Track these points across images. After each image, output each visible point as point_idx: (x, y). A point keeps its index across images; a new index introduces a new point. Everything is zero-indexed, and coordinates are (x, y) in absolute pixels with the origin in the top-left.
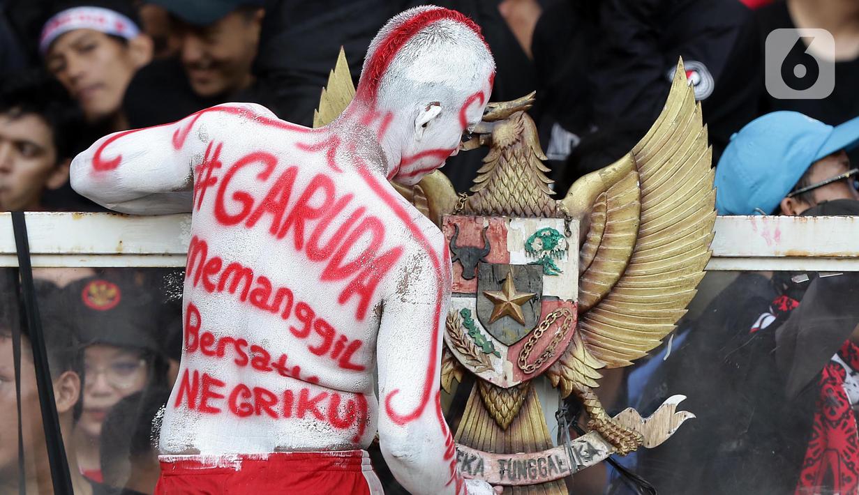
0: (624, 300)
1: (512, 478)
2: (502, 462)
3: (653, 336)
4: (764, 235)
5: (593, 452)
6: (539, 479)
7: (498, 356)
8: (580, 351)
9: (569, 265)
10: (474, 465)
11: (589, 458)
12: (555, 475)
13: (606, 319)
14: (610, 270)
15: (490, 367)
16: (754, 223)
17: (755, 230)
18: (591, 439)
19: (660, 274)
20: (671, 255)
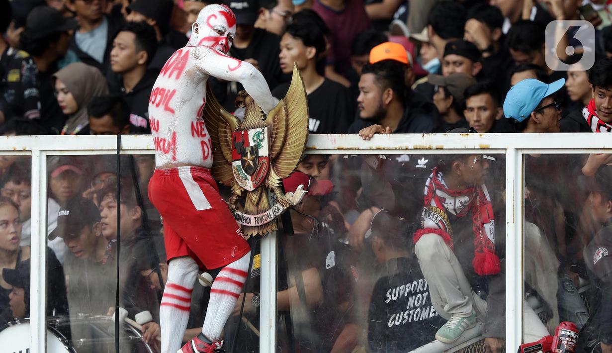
0: (286, 153)
1: (258, 223)
2: (255, 218)
3: (294, 165)
4: (331, 141)
5: (279, 210)
6: (265, 222)
7: (248, 180)
8: (273, 173)
9: (265, 144)
10: (248, 220)
11: (278, 212)
12: (269, 220)
13: (281, 161)
14: (279, 143)
15: (246, 185)
16: (328, 137)
17: (328, 139)
18: (278, 205)
19: (294, 142)
20: (297, 135)
